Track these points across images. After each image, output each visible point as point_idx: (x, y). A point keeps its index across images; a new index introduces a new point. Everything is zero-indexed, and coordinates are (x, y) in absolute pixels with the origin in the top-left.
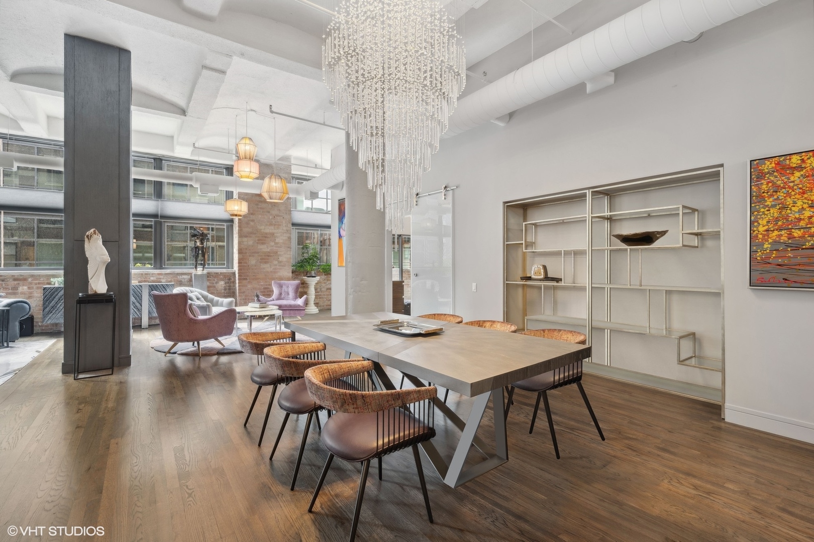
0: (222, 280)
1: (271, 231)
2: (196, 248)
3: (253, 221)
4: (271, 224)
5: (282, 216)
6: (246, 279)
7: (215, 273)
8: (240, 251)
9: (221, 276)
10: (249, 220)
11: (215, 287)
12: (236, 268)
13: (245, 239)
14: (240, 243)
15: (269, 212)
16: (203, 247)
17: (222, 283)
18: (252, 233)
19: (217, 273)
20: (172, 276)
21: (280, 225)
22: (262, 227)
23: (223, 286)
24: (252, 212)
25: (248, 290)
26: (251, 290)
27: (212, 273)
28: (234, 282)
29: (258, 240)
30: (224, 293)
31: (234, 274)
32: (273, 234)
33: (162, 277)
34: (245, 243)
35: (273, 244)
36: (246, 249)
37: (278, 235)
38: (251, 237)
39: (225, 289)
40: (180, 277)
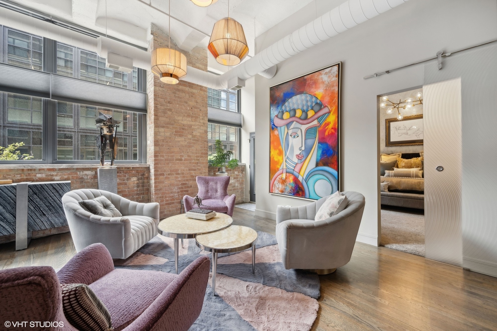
0: (134, 176)
1: (188, 123)
2: (103, 137)
3: (170, 110)
4: (189, 116)
5: (199, 108)
6: (163, 175)
7: (125, 168)
8: (156, 143)
9: (134, 172)
10: (166, 109)
11: (126, 184)
12: (150, 162)
13: (162, 130)
14: (156, 134)
15: (186, 103)
16: (111, 136)
17: (134, 179)
18: (169, 123)
19: (128, 168)
20: (69, 172)
21: (197, 117)
22: (180, 118)
23: (136, 182)
24: (169, 100)
25: (165, 186)
26: (169, 186)
27: (122, 168)
28: (148, 178)
29: (176, 132)
30: (137, 190)
31: (148, 169)
32: (190, 126)
33: (55, 173)
34: (162, 134)
35: (190, 136)
36: (163, 141)
37: (195, 127)
38: (168, 128)
39: (138, 186)
40: (81, 174)
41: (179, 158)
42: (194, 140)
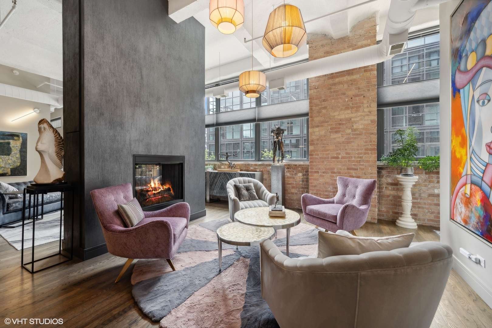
0: (300, 172)
1: (347, 116)
2: (275, 142)
3: (325, 108)
4: (347, 108)
5: (362, 95)
6: (318, 172)
7: (294, 165)
8: (311, 143)
9: (300, 168)
10: (321, 109)
11: (294, 178)
13: (316, 129)
15: (344, 94)
16: (279, 141)
17: (300, 175)
18: (323, 122)
19: (296, 165)
21: (360, 107)
22: (337, 113)
23: (301, 177)
24: (324, 98)
25: (320, 184)
26: (323, 184)
27: (291, 165)
29: (331, 129)
30: (302, 184)
32: (349, 120)
34: (317, 133)
35: (349, 131)
36: (318, 140)
37: (356, 119)
38: (322, 126)
39: (303, 181)
41: (335, 156)
42: (354, 134)
